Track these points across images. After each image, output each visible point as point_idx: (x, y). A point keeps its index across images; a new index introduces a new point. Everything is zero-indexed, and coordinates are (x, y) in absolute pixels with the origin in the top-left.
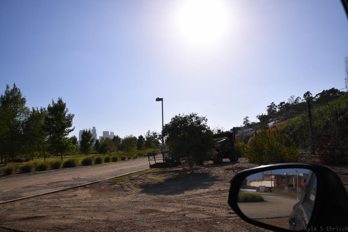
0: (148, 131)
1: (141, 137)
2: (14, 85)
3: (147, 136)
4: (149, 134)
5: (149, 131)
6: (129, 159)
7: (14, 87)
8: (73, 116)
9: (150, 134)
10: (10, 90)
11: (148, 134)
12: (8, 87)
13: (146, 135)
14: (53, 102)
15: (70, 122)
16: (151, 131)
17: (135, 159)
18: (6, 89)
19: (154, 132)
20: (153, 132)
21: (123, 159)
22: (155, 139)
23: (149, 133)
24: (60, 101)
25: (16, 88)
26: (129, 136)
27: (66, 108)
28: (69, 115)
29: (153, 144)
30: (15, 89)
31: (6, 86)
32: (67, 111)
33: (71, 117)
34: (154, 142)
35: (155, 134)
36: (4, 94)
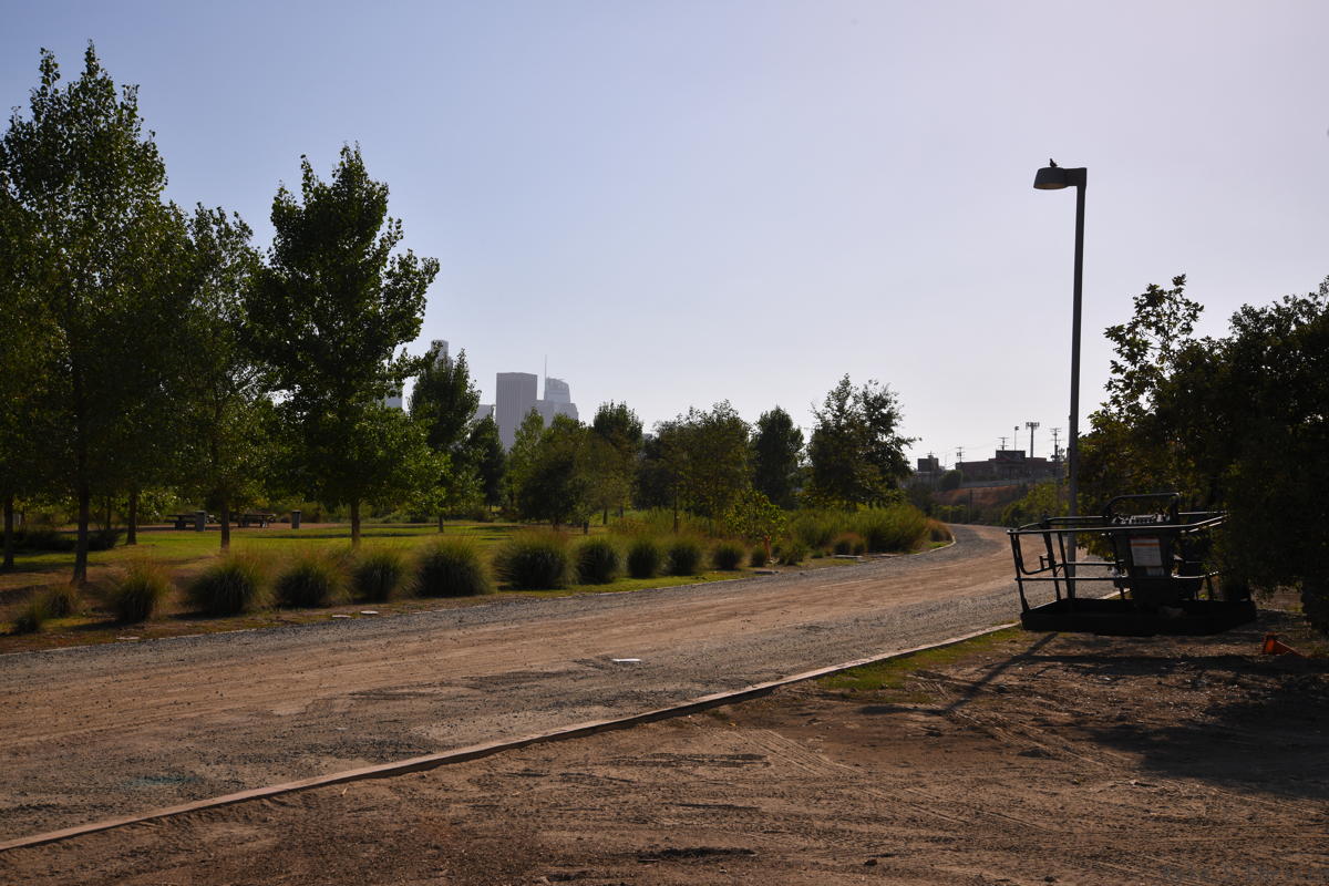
0: (835, 386)
1: (777, 424)
2: (90, 57)
3: (829, 417)
4: (841, 408)
5: (846, 383)
6: (759, 561)
7: (92, 70)
8: (432, 269)
9: (850, 401)
10: (61, 86)
11: (834, 404)
12: (48, 69)
13: (821, 408)
14: (306, 177)
15: (412, 310)
16: (857, 386)
17: (791, 563)
18: (39, 85)
19: (875, 391)
20: (865, 395)
21: (727, 562)
22: (879, 444)
23: (841, 394)
24: (352, 173)
25: (99, 76)
26: (709, 411)
27: (385, 219)
28: (403, 264)
29: (868, 474)
30: (95, 87)
31: (38, 59)
32: (391, 240)
33: (414, 280)
34: (870, 457)
35: (876, 409)
36: (27, 116)
